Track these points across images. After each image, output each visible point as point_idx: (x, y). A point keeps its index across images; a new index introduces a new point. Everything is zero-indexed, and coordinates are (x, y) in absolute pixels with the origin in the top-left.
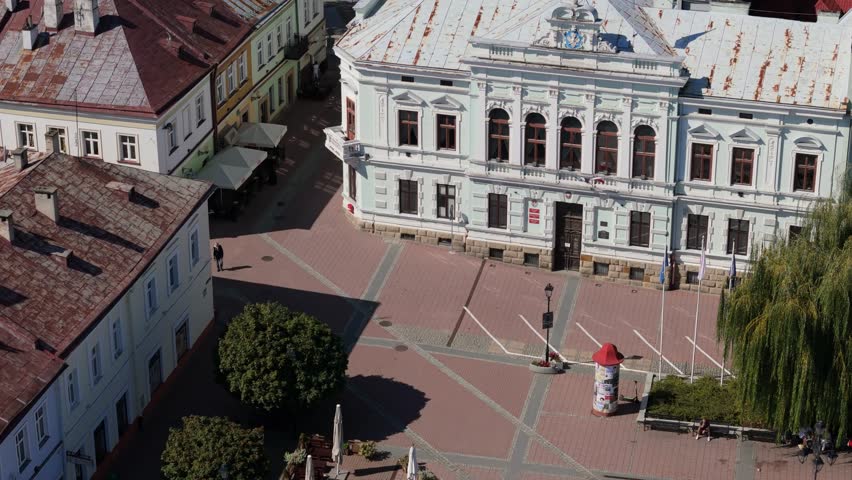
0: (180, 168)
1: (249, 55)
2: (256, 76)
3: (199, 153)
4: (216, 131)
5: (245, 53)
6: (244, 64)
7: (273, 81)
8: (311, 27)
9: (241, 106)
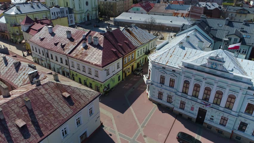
0: (110, 78)
1: (135, 54)
2: (137, 58)
3: (117, 75)
4: (123, 70)
5: (134, 53)
6: (134, 55)
7: (141, 59)
8: (152, 48)
9: (132, 64)
